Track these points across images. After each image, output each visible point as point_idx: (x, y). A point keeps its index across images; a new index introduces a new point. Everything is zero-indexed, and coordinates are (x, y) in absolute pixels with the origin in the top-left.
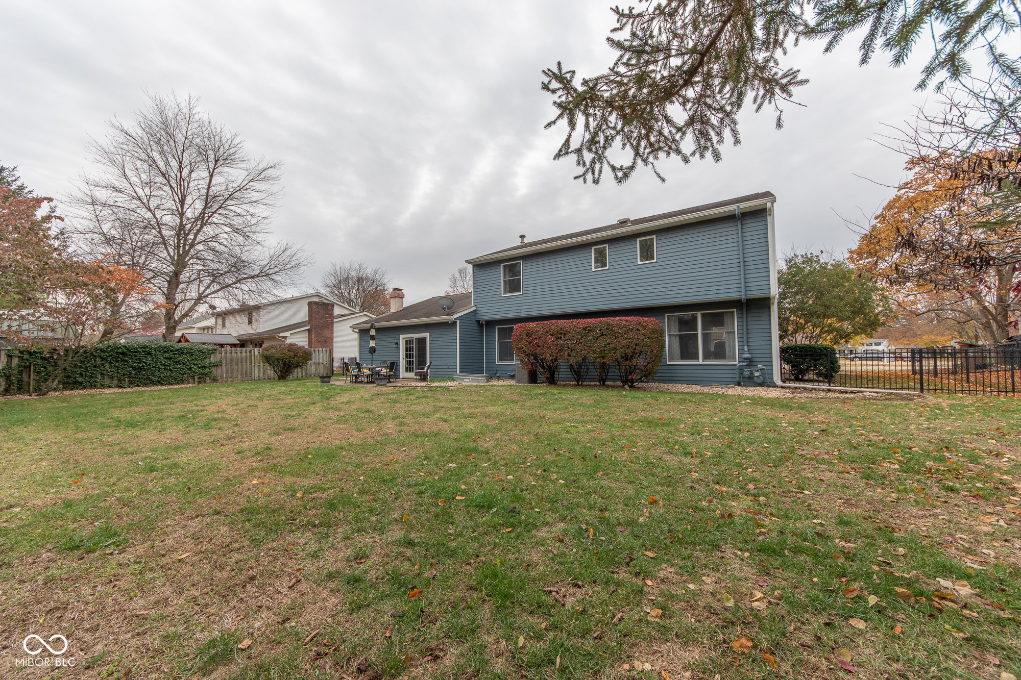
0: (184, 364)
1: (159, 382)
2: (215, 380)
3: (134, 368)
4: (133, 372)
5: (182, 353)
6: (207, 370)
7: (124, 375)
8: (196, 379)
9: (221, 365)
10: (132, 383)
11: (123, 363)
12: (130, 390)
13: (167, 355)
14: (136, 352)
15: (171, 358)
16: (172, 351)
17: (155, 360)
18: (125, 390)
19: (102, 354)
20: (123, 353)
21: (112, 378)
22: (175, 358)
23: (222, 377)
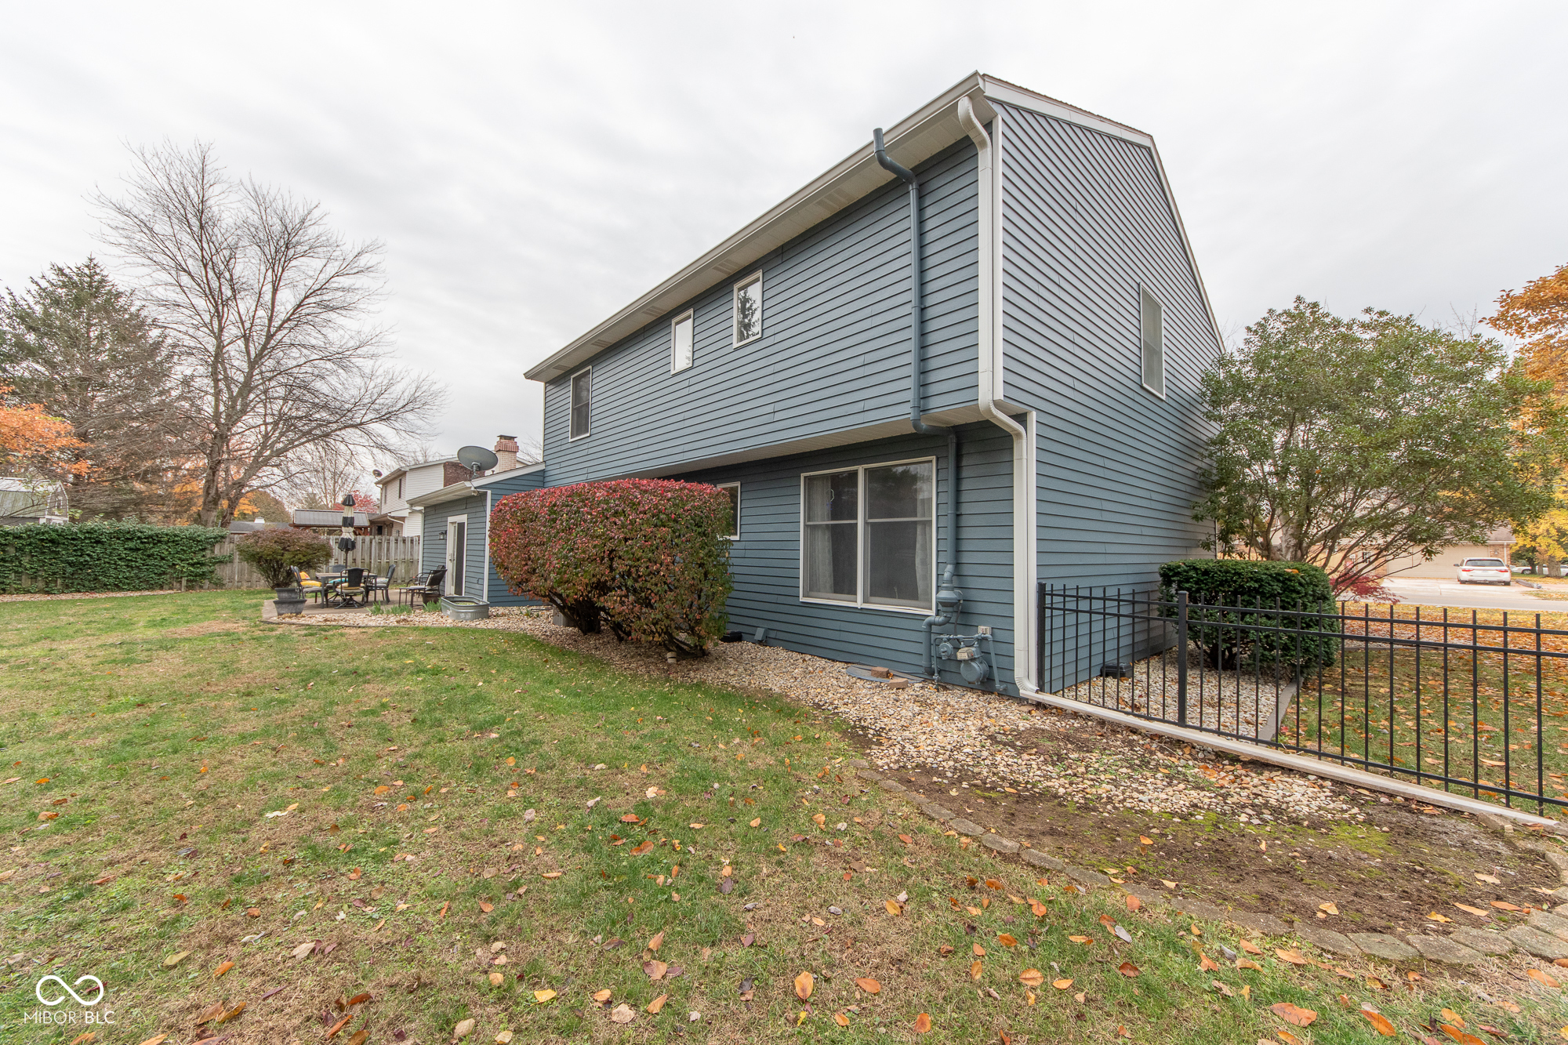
0: (163, 559)
1: (117, 585)
2: (219, 584)
3: (71, 564)
4: (70, 570)
5: (159, 541)
6: (205, 569)
7: (54, 573)
8: (184, 583)
9: (231, 562)
10: (67, 587)
11: (53, 555)
12: (63, 597)
13: (131, 545)
14: (73, 539)
15: (139, 549)
16: (139, 538)
17: (108, 551)
18: (54, 597)
19: (16, 542)
20: (52, 541)
21: (34, 578)
22: (145, 550)
23: (231, 580)
